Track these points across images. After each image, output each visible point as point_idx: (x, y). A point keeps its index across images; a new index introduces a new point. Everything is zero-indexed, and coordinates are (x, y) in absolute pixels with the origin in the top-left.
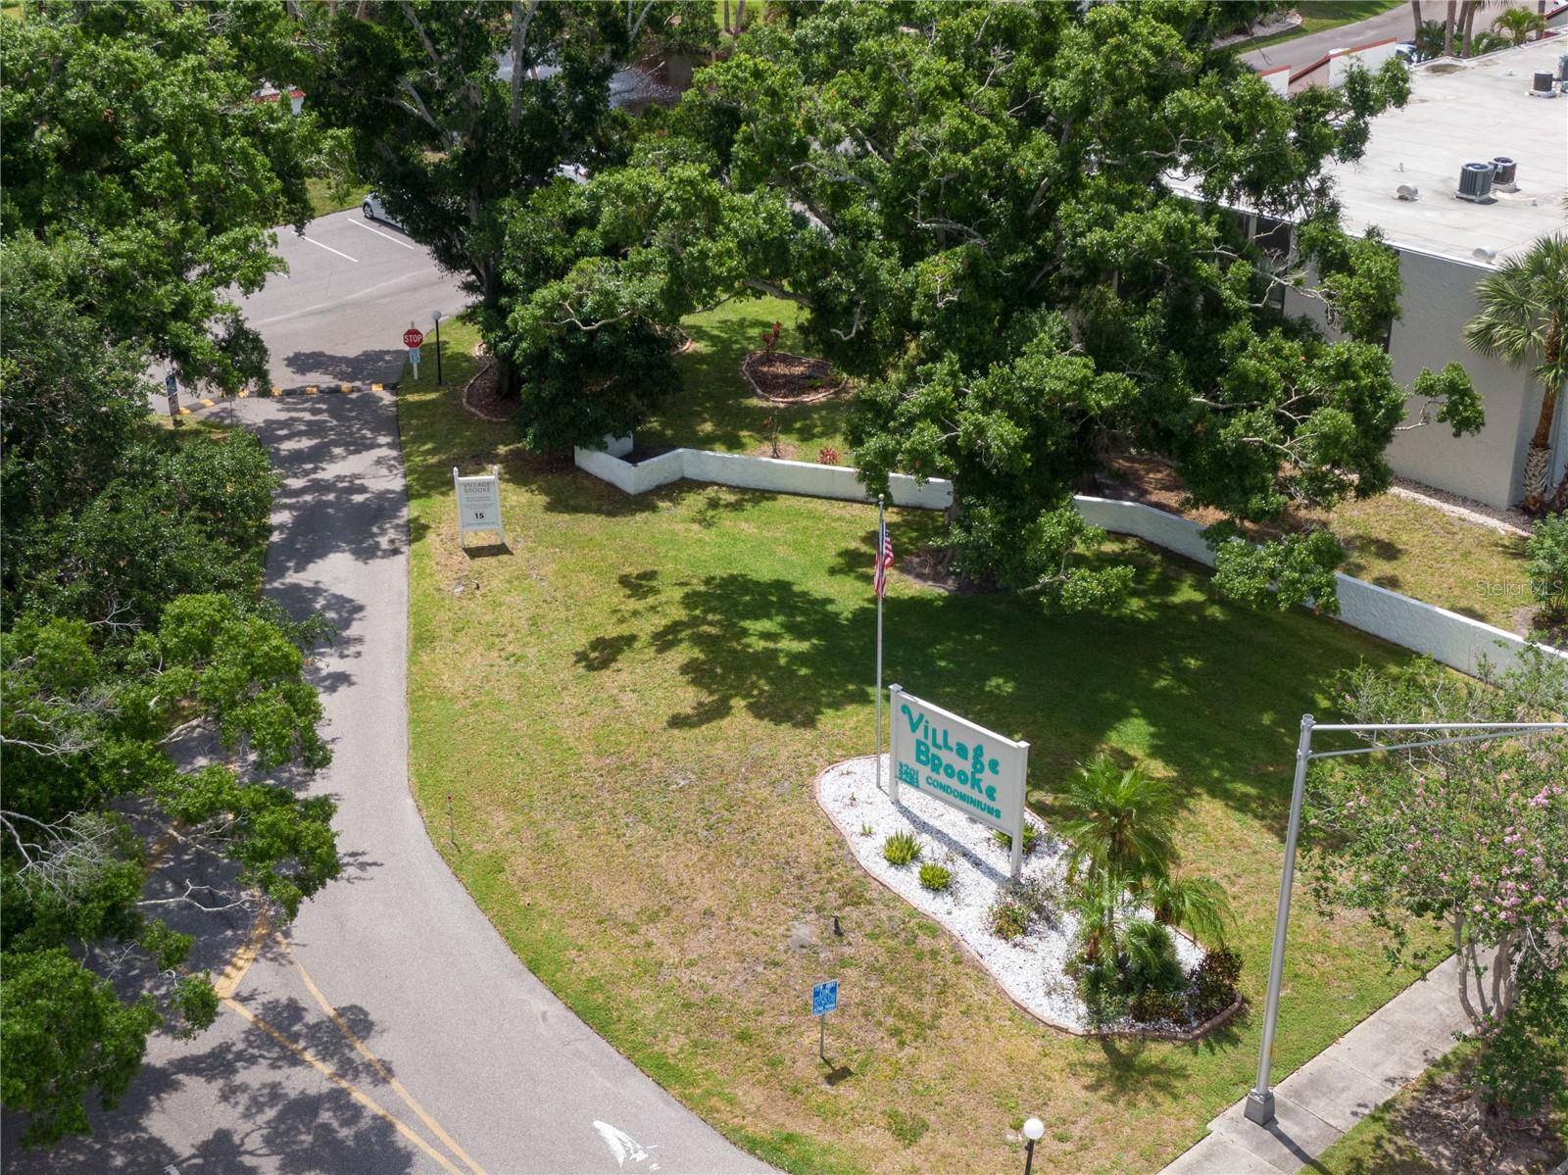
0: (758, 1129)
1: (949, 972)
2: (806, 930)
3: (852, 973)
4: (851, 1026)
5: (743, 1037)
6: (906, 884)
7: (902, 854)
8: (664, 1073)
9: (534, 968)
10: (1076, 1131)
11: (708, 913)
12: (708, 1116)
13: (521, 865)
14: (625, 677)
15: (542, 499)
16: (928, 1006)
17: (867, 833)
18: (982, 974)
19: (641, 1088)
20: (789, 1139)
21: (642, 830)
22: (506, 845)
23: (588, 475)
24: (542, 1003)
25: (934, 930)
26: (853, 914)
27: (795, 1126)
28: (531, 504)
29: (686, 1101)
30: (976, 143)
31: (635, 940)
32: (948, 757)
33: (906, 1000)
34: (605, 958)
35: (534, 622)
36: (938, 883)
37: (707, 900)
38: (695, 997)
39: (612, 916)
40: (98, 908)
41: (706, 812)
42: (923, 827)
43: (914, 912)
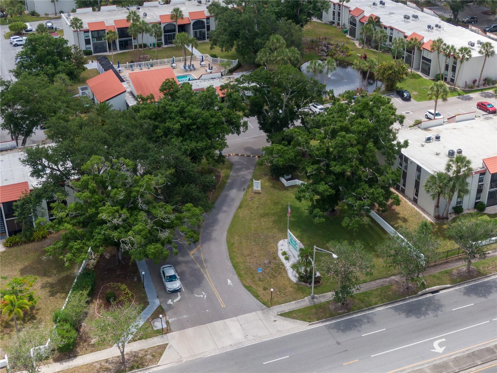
0: (247, 284)
1: (282, 271)
2: (266, 262)
3: (269, 268)
4: (265, 275)
5: (251, 273)
6: (282, 258)
7: (284, 253)
8: (240, 276)
9: (231, 259)
10: (287, 294)
11: (256, 257)
12: (242, 282)
13: (236, 245)
14: (265, 219)
15: (271, 185)
16: (277, 275)
17: (282, 250)
18: (286, 272)
19: (236, 277)
20: (250, 287)
21: (254, 243)
22: (236, 242)
23: (281, 181)
24: (229, 264)
25: (283, 265)
26: (273, 261)
27: (251, 285)
28: (269, 185)
29: (241, 280)
30: (320, 150)
31: (245, 258)
32: (293, 242)
33: (274, 274)
34: (240, 260)
35: (257, 207)
36: (287, 259)
37: (256, 255)
38: (248, 267)
39: (244, 254)
40: (167, 240)
41: (263, 242)
42: (290, 251)
43: (281, 262)
